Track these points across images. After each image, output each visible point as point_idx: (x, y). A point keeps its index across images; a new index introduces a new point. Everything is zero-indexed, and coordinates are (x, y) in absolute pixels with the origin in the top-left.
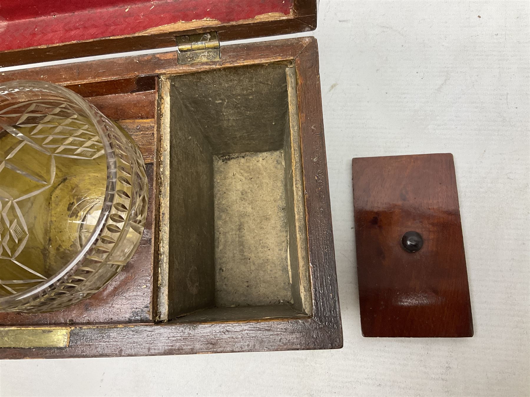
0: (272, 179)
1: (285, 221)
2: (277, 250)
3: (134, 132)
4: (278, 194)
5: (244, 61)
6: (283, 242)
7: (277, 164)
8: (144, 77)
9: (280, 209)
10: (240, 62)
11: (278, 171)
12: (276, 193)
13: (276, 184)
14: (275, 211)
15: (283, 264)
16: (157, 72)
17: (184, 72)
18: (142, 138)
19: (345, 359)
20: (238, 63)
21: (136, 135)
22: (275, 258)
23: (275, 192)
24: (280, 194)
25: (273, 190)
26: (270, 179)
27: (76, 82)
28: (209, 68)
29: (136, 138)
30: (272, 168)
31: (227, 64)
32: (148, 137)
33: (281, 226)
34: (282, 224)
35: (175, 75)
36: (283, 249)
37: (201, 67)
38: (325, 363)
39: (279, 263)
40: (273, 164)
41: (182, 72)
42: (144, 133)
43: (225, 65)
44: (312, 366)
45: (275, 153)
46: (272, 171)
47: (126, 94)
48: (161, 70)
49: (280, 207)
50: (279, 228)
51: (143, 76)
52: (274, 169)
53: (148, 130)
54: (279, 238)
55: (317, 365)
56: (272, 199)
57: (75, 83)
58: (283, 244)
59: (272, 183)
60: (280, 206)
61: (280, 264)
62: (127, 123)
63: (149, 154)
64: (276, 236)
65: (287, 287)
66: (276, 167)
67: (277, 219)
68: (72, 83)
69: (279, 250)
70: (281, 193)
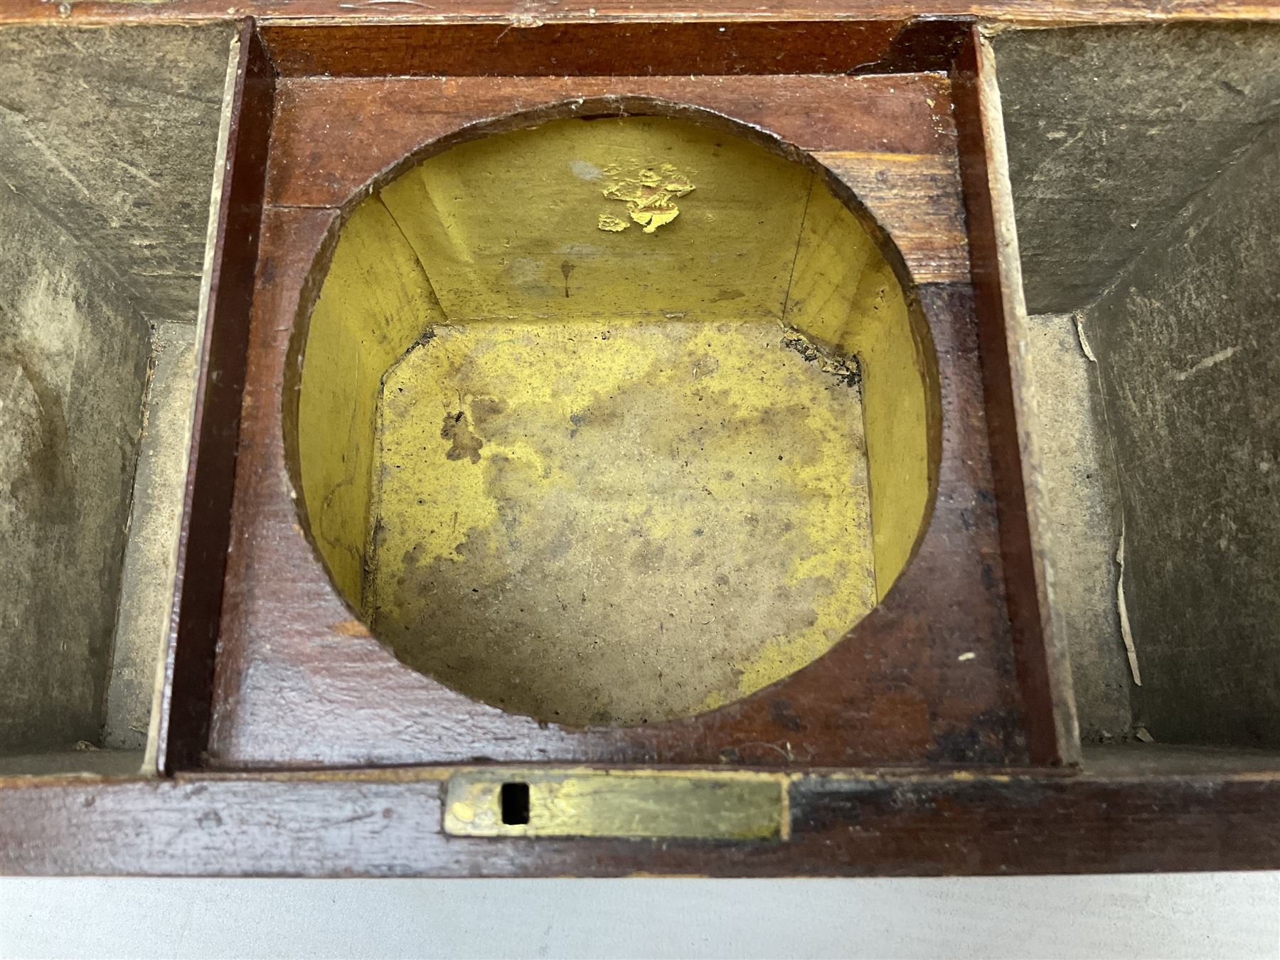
0: (1049, 391)
1: (1099, 510)
2: (1080, 589)
3: (872, 190)
4: (1072, 435)
5: (1236, 8)
6: (1097, 568)
7: (1061, 350)
8: (935, 21)
9: (1080, 476)
10: (1227, 9)
11: (1066, 370)
12: (1064, 430)
13: (1064, 405)
14: (1066, 480)
15: (1101, 630)
16: (975, 9)
17: (1054, 22)
18: (897, 207)
19: (1254, 900)
20: (1220, 11)
21: (878, 198)
22: (1074, 612)
23: (1061, 428)
24: (1077, 436)
25: (1056, 421)
26: (1045, 392)
27: (715, 15)
28: (1131, 17)
29: (880, 208)
30: (1048, 361)
31: (1188, 10)
32: (917, 207)
33: (1086, 523)
34: (1088, 517)
35: (1019, 28)
36: (1098, 588)
37: (1110, 11)
38: (1200, 910)
39: (1088, 627)
40: (1051, 350)
41: (1050, 19)
42: (903, 193)
43: (1180, 12)
44: (1163, 917)
45: (1056, 320)
46: (1049, 370)
47: (832, 77)
48: (987, 7)
49: (1079, 471)
50: (1080, 527)
51: (932, 19)
52: (1054, 365)
53: (915, 186)
54: (1082, 557)
55: (1178, 915)
56: (1055, 445)
57: (713, 18)
58: (1097, 573)
59: (1050, 402)
60: (1080, 468)
61: (1091, 630)
62: (847, 160)
63: (925, 255)
64: (1074, 549)
65: (1116, 695)
66: (1059, 360)
67: (1074, 504)
68: (702, 18)
69: (1085, 590)
70: (1081, 433)
